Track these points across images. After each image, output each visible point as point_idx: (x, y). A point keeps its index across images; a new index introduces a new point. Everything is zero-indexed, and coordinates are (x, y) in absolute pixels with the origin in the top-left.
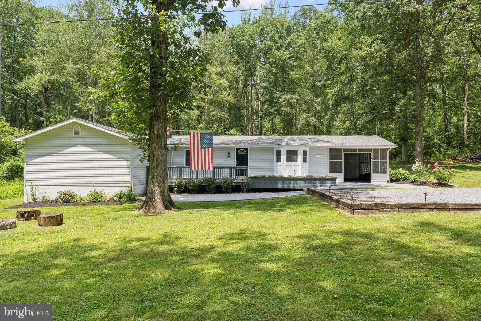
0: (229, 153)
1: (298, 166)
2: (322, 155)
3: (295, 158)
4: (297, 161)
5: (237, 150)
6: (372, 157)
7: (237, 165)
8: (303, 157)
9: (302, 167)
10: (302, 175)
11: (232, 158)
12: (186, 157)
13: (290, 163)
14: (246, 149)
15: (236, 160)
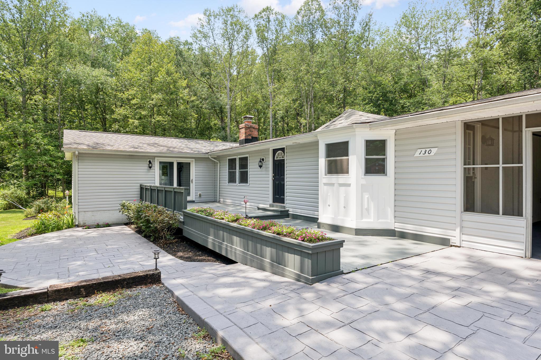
0: (263, 160)
1: (350, 186)
3: (343, 164)
4: (346, 172)
5: (275, 151)
7: (274, 181)
8: (366, 160)
9: (363, 189)
10: (363, 212)
11: (267, 170)
12: (229, 169)
13: (335, 178)
14: (283, 149)
15: (274, 172)
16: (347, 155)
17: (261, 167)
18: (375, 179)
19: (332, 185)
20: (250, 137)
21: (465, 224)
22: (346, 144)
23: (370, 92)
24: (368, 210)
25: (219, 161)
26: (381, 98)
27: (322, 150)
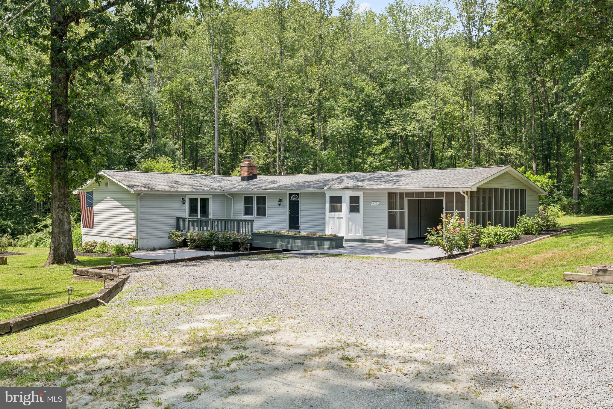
0: (281, 200)
1: (342, 218)
2: (378, 203)
3: (339, 207)
4: (341, 211)
5: (290, 195)
6: (444, 206)
7: (290, 215)
8: (350, 206)
9: (349, 220)
10: (349, 231)
11: (284, 207)
12: (245, 204)
13: (333, 214)
14: (298, 194)
15: (290, 209)
16: (341, 203)
17: (280, 205)
18: (354, 215)
19: (334, 218)
20: (251, 175)
21: (389, 234)
22: (341, 197)
23: (351, 101)
24: (351, 230)
25: (233, 197)
26: (364, 109)
27: (328, 199)
